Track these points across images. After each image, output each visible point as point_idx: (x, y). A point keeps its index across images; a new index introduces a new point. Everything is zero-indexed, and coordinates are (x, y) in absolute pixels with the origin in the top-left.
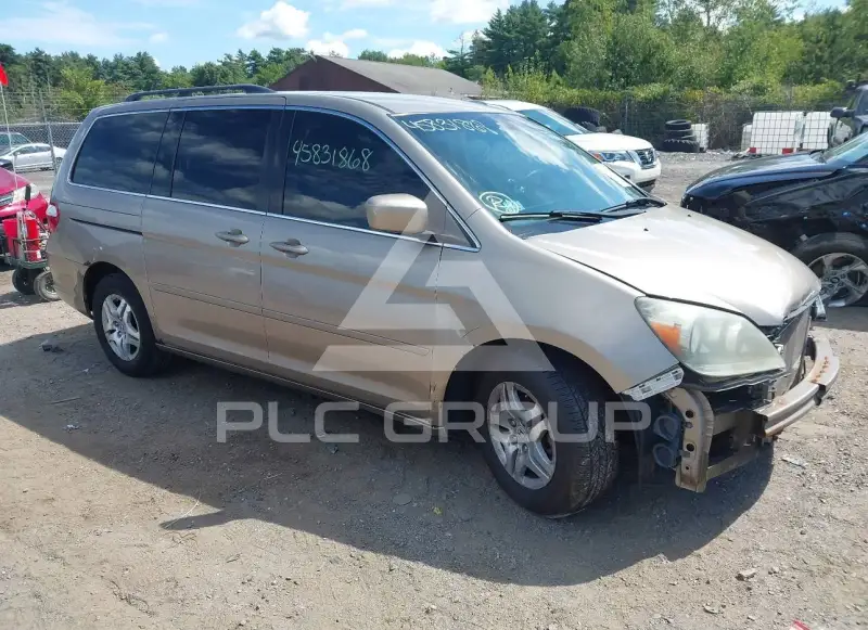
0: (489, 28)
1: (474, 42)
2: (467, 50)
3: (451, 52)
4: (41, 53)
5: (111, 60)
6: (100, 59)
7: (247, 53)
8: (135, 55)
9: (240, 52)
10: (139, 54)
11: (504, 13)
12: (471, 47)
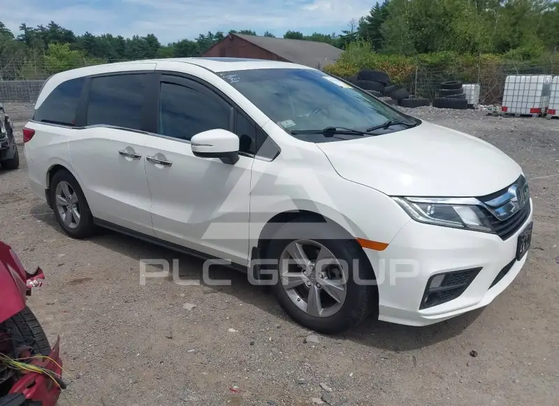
0: (370, 16)
1: (360, 25)
2: (355, 30)
3: (345, 32)
4: (89, 35)
5: (131, 39)
6: (125, 39)
7: (214, 33)
8: (146, 36)
9: (210, 33)
10: (149, 35)
11: (381, 5)
12: (358, 28)
